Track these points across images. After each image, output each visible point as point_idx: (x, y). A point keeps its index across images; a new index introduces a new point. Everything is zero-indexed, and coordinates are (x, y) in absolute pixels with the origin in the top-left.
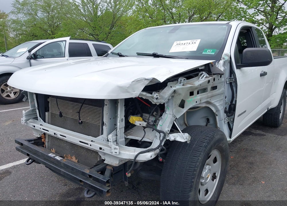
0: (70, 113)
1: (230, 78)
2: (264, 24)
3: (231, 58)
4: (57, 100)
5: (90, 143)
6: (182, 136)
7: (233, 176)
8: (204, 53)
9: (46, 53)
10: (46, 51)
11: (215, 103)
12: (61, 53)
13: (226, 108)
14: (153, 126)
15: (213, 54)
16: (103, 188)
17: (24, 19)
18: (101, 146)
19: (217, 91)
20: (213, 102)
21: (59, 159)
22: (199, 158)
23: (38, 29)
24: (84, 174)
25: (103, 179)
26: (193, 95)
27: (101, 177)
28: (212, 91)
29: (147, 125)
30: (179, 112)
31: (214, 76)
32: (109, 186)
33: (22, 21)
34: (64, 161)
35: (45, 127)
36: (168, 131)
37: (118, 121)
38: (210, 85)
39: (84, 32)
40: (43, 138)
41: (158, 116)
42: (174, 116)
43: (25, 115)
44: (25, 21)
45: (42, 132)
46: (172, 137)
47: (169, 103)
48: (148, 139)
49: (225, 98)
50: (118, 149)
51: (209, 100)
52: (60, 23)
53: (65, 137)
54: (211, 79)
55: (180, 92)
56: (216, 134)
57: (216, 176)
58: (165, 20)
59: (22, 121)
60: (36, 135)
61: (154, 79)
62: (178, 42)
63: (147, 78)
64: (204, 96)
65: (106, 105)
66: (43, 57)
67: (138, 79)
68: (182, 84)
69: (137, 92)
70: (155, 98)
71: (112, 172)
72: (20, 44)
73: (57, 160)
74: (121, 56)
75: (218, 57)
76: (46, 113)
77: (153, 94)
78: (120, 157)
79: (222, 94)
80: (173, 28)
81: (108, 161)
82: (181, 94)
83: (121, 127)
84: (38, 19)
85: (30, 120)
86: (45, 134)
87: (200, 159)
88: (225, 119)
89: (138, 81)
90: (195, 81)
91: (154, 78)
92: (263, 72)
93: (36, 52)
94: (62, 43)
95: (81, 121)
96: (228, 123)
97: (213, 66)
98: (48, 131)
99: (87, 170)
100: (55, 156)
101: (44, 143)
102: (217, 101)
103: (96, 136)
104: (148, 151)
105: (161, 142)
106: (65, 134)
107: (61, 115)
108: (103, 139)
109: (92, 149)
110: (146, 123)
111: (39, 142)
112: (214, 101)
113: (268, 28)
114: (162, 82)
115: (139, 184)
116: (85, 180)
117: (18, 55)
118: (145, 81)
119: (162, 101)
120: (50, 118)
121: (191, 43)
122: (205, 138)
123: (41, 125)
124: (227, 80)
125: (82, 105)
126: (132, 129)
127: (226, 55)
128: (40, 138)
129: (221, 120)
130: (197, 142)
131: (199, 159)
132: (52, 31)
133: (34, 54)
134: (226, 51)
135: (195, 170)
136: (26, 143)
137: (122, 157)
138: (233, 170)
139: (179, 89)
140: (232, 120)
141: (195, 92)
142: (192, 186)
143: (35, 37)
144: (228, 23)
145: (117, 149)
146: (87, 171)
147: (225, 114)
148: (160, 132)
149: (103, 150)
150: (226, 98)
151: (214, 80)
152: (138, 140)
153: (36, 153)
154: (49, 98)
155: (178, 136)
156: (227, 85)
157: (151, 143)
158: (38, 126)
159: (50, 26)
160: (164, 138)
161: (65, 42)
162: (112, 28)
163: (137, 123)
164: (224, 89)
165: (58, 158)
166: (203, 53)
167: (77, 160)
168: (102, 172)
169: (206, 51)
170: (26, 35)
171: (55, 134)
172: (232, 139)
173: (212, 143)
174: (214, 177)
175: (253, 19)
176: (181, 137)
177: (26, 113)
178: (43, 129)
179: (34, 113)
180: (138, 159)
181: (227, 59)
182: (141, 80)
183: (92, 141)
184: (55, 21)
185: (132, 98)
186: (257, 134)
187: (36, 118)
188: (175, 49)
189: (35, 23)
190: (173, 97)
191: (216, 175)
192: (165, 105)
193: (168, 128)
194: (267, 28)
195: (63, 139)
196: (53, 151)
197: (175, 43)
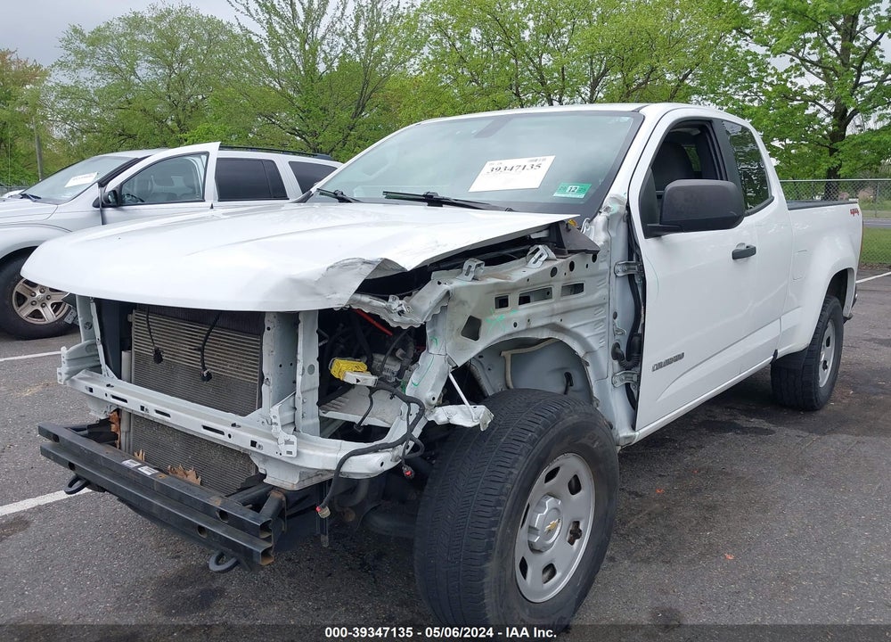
0: (182, 351)
1: (627, 264)
2: (821, 102)
3: (628, 208)
4: (148, 318)
5: (228, 429)
6: (468, 413)
7: (649, 540)
8: (559, 195)
9: (151, 191)
10: (152, 183)
11: (578, 330)
12: (194, 189)
13: (617, 345)
14: (393, 386)
15: (582, 196)
16: (255, 545)
17: (95, 84)
18: (255, 438)
19: (584, 296)
20: (570, 326)
21: (149, 474)
22: (513, 470)
23: (139, 114)
24: (207, 509)
25: (255, 519)
26: (507, 306)
27: (248, 516)
28: (564, 298)
29: (377, 383)
30: (462, 349)
31: (572, 258)
32: (268, 539)
33: (89, 92)
34: (162, 478)
35: (118, 390)
36: (434, 399)
37: (299, 370)
38: (559, 281)
39: (274, 123)
40: (114, 421)
41: (406, 361)
42: (449, 361)
43: (68, 360)
44: (99, 92)
45: (112, 404)
46: (442, 415)
47: (436, 325)
48: (381, 420)
49: (611, 318)
50: (295, 443)
51: (556, 320)
52: (203, 98)
53: (168, 415)
54: (562, 264)
55: (463, 296)
56: (567, 411)
57: (581, 531)
58: (517, 90)
59: (59, 376)
60: (97, 415)
61: (386, 261)
62: (496, 164)
63: (367, 258)
64: (541, 309)
65: (269, 329)
66: (141, 200)
67: (346, 262)
68: (471, 276)
69: (341, 296)
70: (397, 312)
71: (284, 505)
72: (84, 159)
73: (144, 476)
74: (343, 200)
75: (591, 206)
76: (124, 354)
77: (390, 300)
78: (301, 464)
79: (602, 305)
80: (490, 122)
81: (275, 477)
82: (467, 302)
83: (307, 388)
84: (137, 85)
85: (81, 374)
86: (118, 411)
87: (516, 472)
88: (614, 375)
89: (345, 266)
90: (515, 269)
91: (386, 259)
92: (743, 248)
93: (122, 185)
94: (197, 159)
95: (209, 374)
96: (627, 386)
97: (569, 230)
98: (126, 401)
99: (217, 499)
100: (139, 466)
101: (115, 436)
102: (584, 325)
103: (244, 413)
104: (375, 450)
105: (411, 428)
106: (168, 407)
107: (158, 357)
108: (262, 420)
109: (235, 445)
110: (374, 378)
111: (102, 432)
112: (575, 325)
113: (835, 114)
114: (409, 270)
115: (379, 556)
116: (210, 525)
117: (69, 195)
118: (365, 266)
119: (417, 321)
120: (133, 367)
121: (528, 167)
122: (535, 420)
123: (108, 385)
124: (618, 268)
125: (210, 331)
126: (344, 395)
127: (616, 200)
128: (105, 423)
129: (601, 378)
130: (510, 429)
131: (511, 473)
132: (179, 122)
133: (114, 191)
134: (618, 189)
135: (499, 503)
136: (66, 435)
137: (305, 465)
138: (653, 524)
139: (461, 288)
140: (635, 378)
141: (513, 299)
142: (490, 546)
143: (128, 139)
144: (637, 111)
145: (292, 443)
146: (216, 502)
147: (616, 363)
148: (409, 401)
149: (260, 446)
150: (615, 318)
151: (572, 266)
152: (354, 423)
153: (92, 459)
154: (131, 313)
155: (459, 412)
156: (619, 282)
157: (385, 431)
158: (100, 390)
159: (173, 106)
160: (419, 416)
161: (204, 157)
162: (361, 113)
163: (350, 378)
164: (608, 291)
165: (147, 471)
166: (556, 195)
167: (199, 479)
168: (257, 505)
169: (566, 188)
170: (100, 131)
171: (142, 408)
172: (637, 433)
173: (553, 433)
174: (575, 534)
175: (789, 85)
176: (466, 415)
177: (69, 354)
178: (114, 397)
179: (93, 353)
180: (346, 468)
181: (615, 211)
182: (352, 264)
183: (234, 425)
184: (188, 91)
185: (331, 310)
186: (749, 428)
187: (97, 369)
188: (487, 182)
189: (130, 97)
190: (444, 308)
191: (581, 527)
192: (428, 331)
193: (432, 390)
194: (830, 114)
195: (163, 421)
196: (140, 457)
197: (488, 167)
